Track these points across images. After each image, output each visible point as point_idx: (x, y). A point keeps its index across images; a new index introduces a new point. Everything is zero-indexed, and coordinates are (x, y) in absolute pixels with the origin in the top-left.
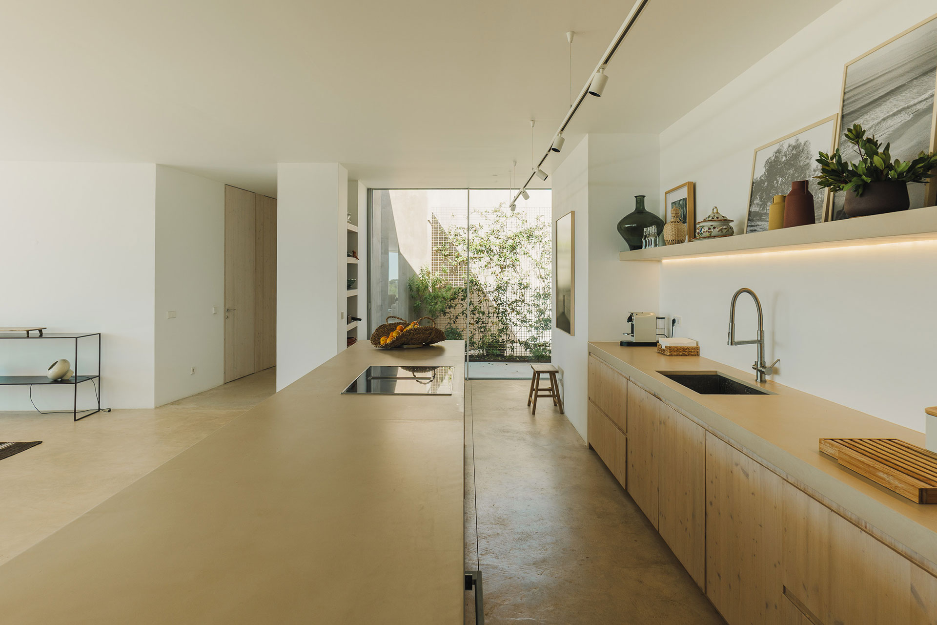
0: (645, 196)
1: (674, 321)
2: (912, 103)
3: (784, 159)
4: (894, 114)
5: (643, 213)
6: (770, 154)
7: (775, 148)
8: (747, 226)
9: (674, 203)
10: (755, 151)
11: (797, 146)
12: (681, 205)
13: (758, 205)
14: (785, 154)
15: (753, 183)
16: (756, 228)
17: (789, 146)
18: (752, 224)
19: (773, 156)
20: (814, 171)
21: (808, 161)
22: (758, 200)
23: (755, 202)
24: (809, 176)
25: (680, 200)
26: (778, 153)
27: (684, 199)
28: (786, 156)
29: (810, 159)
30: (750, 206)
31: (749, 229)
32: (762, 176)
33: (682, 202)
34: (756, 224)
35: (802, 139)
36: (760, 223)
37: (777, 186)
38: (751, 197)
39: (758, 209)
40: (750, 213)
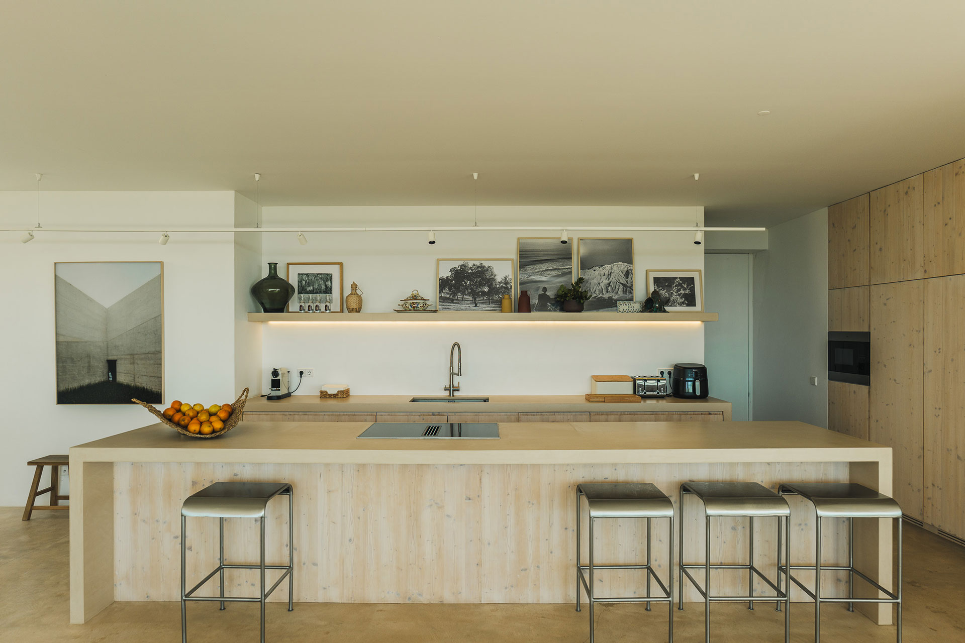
0: (277, 264)
1: (301, 373)
2: (560, 268)
3: (470, 271)
4: (551, 270)
5: (275, 278)
6: (457, 265)
7: (461, 263)
8: (439, 305)
9: (305, 274)
10: (438, 259)
11: (482, 267)
12: (321, 278)
13: (447, 293)
14: (471, 268)
15: (440, 279)
16: (448, 307)
17: (474, 265)
18: (443, 304)
19: (459, 267)
20: (499, 283)
21: (493, 277)
22: (447, 290)
23: (444, 291)
24: (495, 285)
25: (318, 274)
26: (464, 267)
27: (327, 274)
28: (472, 270)
29: (495, 276)
30: (440, 293)
31: (440, 307)
32: (449, 277)
33: (323, 276)
34: (448, 304)
35: (486, 264)
36: (452, 304)
37: (466, 285)
38: (439, 287)
39: (448, 296)
40: (440, 297)
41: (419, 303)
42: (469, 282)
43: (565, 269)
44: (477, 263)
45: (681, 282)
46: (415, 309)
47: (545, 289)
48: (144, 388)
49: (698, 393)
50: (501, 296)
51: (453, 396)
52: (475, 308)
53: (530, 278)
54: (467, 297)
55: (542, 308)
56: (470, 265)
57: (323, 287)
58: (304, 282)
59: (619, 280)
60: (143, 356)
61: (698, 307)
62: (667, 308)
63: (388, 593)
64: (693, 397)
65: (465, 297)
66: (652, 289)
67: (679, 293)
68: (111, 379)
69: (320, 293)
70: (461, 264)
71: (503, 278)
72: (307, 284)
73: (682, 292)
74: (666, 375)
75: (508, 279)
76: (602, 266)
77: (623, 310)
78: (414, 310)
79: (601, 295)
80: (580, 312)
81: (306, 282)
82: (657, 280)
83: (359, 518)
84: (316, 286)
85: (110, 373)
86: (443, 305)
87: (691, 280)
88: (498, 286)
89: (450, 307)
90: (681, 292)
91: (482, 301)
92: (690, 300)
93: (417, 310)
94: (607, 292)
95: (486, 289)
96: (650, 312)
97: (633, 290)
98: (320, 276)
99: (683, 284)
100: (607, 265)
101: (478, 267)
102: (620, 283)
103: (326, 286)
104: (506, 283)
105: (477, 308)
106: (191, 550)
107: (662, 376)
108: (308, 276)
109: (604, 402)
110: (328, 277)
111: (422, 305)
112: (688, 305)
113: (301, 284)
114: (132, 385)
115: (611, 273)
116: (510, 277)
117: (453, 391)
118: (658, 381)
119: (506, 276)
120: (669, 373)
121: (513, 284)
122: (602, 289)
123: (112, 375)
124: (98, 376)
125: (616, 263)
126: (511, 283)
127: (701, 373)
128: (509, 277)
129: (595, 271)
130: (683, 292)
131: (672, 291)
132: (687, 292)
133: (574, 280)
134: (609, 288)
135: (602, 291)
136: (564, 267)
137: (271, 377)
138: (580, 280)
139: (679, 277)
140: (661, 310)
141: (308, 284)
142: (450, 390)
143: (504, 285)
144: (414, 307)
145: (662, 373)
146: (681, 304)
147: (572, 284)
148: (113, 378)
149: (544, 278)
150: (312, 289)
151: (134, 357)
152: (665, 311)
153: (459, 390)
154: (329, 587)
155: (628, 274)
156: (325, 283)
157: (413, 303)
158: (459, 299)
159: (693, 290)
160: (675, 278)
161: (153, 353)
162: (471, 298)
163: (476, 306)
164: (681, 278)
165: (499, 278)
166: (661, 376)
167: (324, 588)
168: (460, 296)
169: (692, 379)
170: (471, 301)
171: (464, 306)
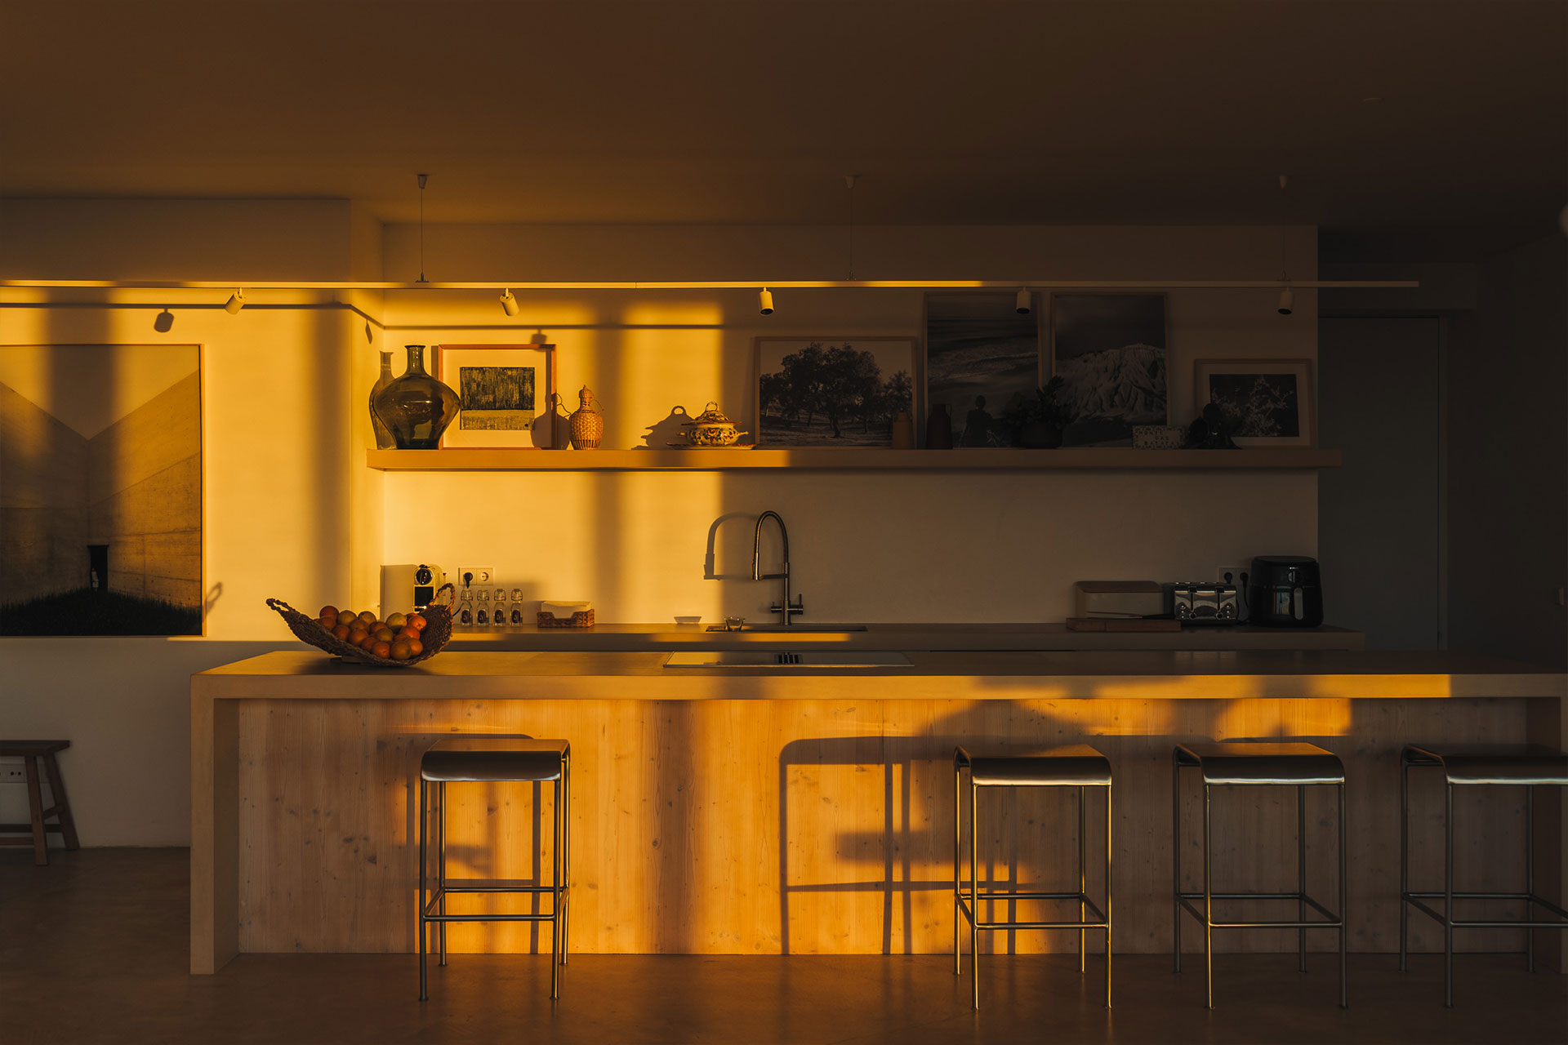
0: (423, 348)
1: (469, 576)
2: (1013, 356)
3: (824, 363)
4: (994, 360)
5: (422, 380)
6: (796, 349)
7: (806, 345)
8: (761, 434)
9: (476, 369)
10: (757, 338)
11: (849, 353)
12: (510, 377)
13: (778, 410)
14: (826, 357)
15: (761, 380)
16: (779, 438)
17: (833, 350)
18: (769, 431)
19: (801, 354)
20: (885, 387)
21: (873, 375)
22: (777, 403)
23: (770, 405)
24: (877, 392)
25: (506, 368)
26: (812, 353)
27: (524, 369)
28: (828, 360)
29: (877, 373)
30: (761, 408)
31: (764, 438)
32: (780, 374)
33: (514, 372)
34: (779, 432)
35: (858, 348)
36: (787, 433)
37: (816, 392)
38: (761, 397)
39: (779, 415)
40: (763, 418)
41: (722, 430)
42: (822, 385)
43: (1023, 358)
44: (840, 346)
45: (1268, 385)
46: (715, 441)
47: (981, 401)
48: (164, 603)
49: (1299, 614)
50: (889, 416)
51: (790, 623)
52: (835, 440)
53: (950, 377)
54: (819, 417)
55: (975, 440)
56: (825, 348)
57: (516, 396)
58: (474, 386)
59: (1137, 382)
60: (163, 538)
61: (1304, 438)
62: (1237, 441)
63: (721, 935)
64: (1289, 623)
65: (814, 416)
66: (1206, 398)
67: (1264, 407)
68: (96, 585)
69: (510, 408)
70: (805, 348)
71: (893, 377)
72: (480, 389)
73: (1270, 405)
74: (1236, 580)
75: (903, 380)
76: (1101, 352)
77: (1146, 443)
78: (713, 445)
79: (1098, 413)
80: (1054, 448)
81: (478, 385)
82: (1217, 381)
83: (670, 804)
84: (500, 392)
85: (94, 573)
86: (769, 434)
87: (1291, 380)
88: (883, 394)
89: (783, 438)
90: (1268, 406)
91: (851, 426)
92: (1287, 423)
93: (717, 445)
94: (1112, 406)
95: (858, 401)
96: (1199, 448)
97: (1165, 402)
98: (509, 373)
99: (1272, 390)
100: (1110, 350)
101: (842, 354)
102: (1140, 388)
103: (521, 393)
104: (900, 387)
105: (840, 439)
106: (376, 863)
107: (1229, 582)
108: (484, 373)
109: (1105, 631)
110: (527, 375)
111: (727, 434)
112: (1282, 434)
113: (469, 389)
114: (141, 597)
115: (1119, 367)
116: (909, 375)
117: (790, 613)
118: (1220, 590)
119: (900, 374)
120: (1244, 577)
121: (914, 391)
122: (1102, 400)
123: (98, 577)
124: (73, 578)
125: (1131, 346)
126: (911, 387)
127: (1309, 573)
128: (907, 376)
129: (1085, 361)
130: (1272, 406)
131: (1249, 405)
132: (1281, 405)
133: (1042, 382)
134: (1117, 398)
135: (1102, 404)
136: (1022, 355)
137: (413, 584)
138: (1056, 383)
139: (1265, 375)
140: (1225, 443)
141: (483, 390)
142: (782, 613)
143: (896, 393)
144: (712, 438)
145: (1228, 576)
146: (1268, 432)
147: (1038, 391)
148: (99, 584)
149: (979, 378)
150: (491, 399)
151: (143, 540)
152: (1232, 446)
153: (801, 613)
154: (617, 925)
155: (1155, 368)
156: (520, 387)
157: (709, 429)
158: (802, 421)
159: (1292, 401)
160: (1255, 377)
161: (184, 532)
162: (825, 419)
163: (837, 436)
164: (1268, 377)
165: (885, 378)
166: (1225, 582)
167: (609, 928)
168: (803, 415)
169: (1289, 588)
170: (825, 425)
171: (814, 435)
